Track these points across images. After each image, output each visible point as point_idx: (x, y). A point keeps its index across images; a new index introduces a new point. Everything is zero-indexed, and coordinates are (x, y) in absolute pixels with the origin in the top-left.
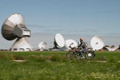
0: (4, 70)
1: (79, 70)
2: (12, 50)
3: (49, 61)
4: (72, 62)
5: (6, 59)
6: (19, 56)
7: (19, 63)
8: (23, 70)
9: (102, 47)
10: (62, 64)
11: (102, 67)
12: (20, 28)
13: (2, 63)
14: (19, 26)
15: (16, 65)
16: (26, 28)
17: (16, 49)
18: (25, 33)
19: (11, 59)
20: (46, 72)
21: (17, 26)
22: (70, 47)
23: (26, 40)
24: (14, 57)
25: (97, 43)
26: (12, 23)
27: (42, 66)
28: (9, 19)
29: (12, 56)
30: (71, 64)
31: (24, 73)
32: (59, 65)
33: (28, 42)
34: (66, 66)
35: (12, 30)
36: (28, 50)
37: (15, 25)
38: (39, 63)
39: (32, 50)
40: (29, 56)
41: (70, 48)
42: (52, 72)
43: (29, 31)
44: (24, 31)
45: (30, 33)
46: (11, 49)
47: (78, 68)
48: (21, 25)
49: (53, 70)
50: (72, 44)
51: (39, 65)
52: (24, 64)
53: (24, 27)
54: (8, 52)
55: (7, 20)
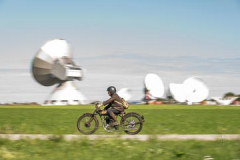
2: (49, 104)
12: (62, 64)
16: (74, 65)
18: (71, 73)
28: (43, 48)
43: (78, 69)
44: (68, 70)
46: (47, 101)
48: (65, 58)
53: (71, 63)
55: (40, 50)
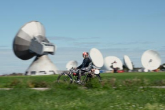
0: (20, 103)
1: (127, 101)
2: (29, 74)
3: (83, 88)
4: (116, 89)
5: (21, 87)
6: (40, 82)
7: (41, 91)
8: (47, 103)
9: (158, 66)
10: (102, 92)
11: (161, 95)
12: (39, 42)
13: (16, 93)
14: (38, 39)
15: (35, 95)
16: (48, 42)
17: (33, 72)
18: (46, 49)
19: (28, 86)
20: (80, 104)
21: (35, 38)
22: (112, 67)
23: (49, 59)
24: (33, 83)
25: (151, 61)
26: (28, 36)
27: (74, 95)
28: (23, 29)
29: (29, 82)
30: (114, 93)
31: (49, 107)
32: (98, 93)
33: (51, 62)
34: (108, 95)
35: (28, 45)
36: (52, 73)
37: (32, 38)
38: (69, 92)
39: (57, 73)
40: (54, 82)
41: (112, 69)
42: (88, 105)
43: (52, 45)
44: (44, 47)
45: (54, 48)
46: (27, 72)
47: (126, 97)
48: (41, 37)
49: (89, 101)
50: (115, 62)
51: (69, 95)
52: (47, 93)
53: (45, 40)
54: (23, 76)
55: (20, 31)
